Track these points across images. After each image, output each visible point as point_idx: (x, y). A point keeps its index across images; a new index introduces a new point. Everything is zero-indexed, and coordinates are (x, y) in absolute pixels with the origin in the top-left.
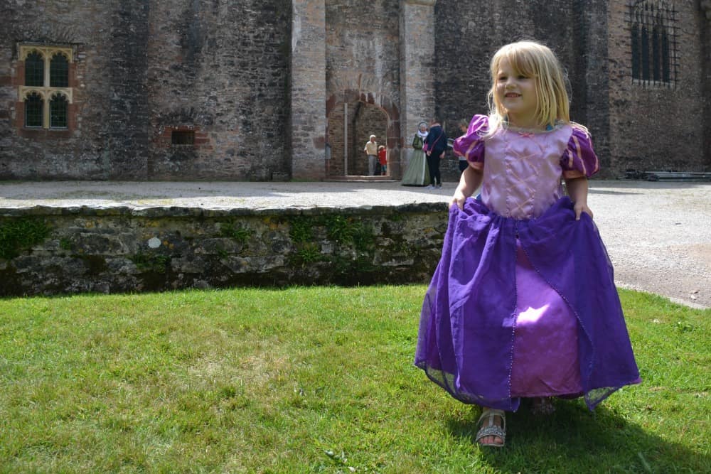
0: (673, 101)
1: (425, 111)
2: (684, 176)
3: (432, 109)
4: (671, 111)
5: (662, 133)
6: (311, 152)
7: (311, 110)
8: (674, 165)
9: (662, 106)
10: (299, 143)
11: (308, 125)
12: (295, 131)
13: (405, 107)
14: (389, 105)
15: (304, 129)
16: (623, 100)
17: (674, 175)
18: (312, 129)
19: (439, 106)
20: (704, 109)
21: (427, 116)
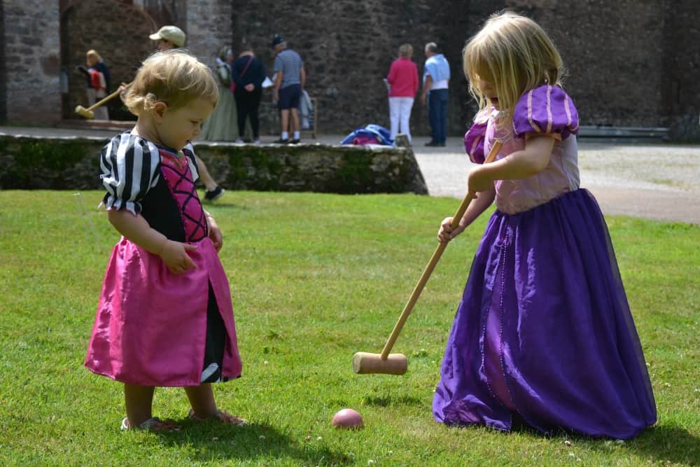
0: (613, 9)
1: (215, 21)
2: (618, 133)
3: (227, 17)
4: (609, 25)
5: (593, 62)
6: (37, 81)
7: (36, 11)
8: (610, 114)
9: (594, 17)
10: (16, 64)
11: (31, 35)
12: (9, 45)
13: (185, 13)
14: (158, 7)
15: (25, 41)
16: (530, 7)
17: (604, 131)
18: (38, 42)
19: (237, 13)
20: (666, 21)
21: (219, 29)
